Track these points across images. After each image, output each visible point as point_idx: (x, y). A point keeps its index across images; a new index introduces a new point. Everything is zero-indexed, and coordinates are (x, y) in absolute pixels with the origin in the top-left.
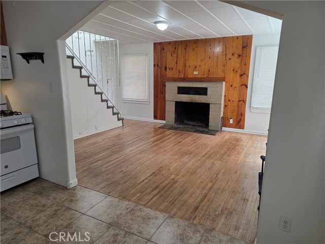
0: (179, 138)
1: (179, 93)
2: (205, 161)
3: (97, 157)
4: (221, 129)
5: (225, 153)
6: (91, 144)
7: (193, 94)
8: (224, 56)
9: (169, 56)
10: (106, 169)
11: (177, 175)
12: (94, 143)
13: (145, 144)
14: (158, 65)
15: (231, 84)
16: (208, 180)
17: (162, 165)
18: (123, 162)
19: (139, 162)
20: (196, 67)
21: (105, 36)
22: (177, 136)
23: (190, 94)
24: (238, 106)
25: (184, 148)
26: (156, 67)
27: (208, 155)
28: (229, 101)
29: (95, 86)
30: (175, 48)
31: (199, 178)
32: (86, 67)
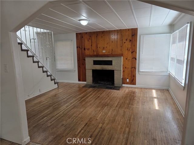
0: (98, 94)
1: (94, 64)
2: (118, 111)
3: (43, 114)
4: (122, 85)
5: (129, 103)
6: (37, 103)
7: (104, 65)
8: (121, 41)
9: (86, 41)
10: (51, 124)
11: (103, 124)
12: (40, 102)
13: (76, 100)
14: (79, 47)
15: (126, 58)
16: (125, 126)
17: (91, 116)
18: (62, 116)
19: (74, 115)
20: (104, 48)
21: (44, 29)
22: (96, 92)
23: (102, 65)
24: (131, 71)
25: (103, 101)
26: (78, 48)
27: (119, 106)
28: (126, 68)
29: (38, 62)
30: (90, 36)
31: (119, 124)
32: (31, 50)
